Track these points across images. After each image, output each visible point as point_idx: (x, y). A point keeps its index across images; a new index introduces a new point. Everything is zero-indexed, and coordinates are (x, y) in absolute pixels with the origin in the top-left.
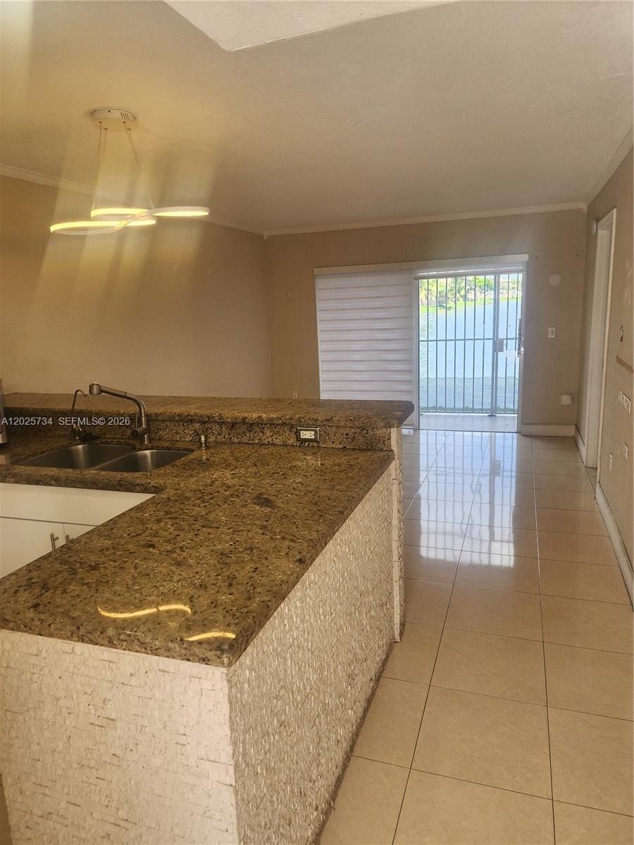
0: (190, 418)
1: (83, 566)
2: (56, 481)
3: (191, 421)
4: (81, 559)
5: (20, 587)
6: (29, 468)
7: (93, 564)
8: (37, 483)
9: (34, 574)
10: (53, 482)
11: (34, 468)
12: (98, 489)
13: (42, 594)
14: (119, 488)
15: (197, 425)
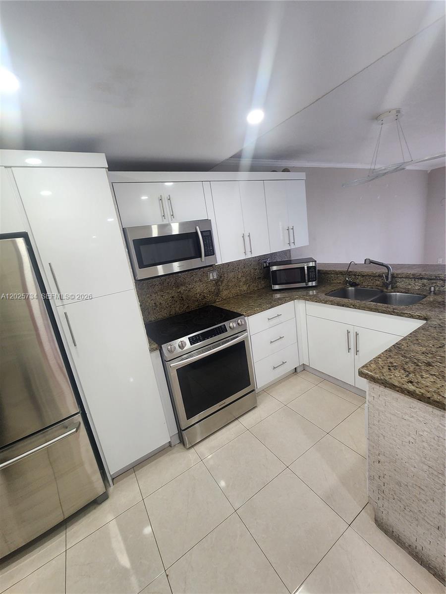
0: (421, 276)
2: (353, 306)
3: (421, 278)
5: (389, 366)
8: (343, 306)
9: (391, 360)
10: (352, 306)
11: (338, 298)
12: (379, 312)
14: (392, 313)
15: (425, 281)
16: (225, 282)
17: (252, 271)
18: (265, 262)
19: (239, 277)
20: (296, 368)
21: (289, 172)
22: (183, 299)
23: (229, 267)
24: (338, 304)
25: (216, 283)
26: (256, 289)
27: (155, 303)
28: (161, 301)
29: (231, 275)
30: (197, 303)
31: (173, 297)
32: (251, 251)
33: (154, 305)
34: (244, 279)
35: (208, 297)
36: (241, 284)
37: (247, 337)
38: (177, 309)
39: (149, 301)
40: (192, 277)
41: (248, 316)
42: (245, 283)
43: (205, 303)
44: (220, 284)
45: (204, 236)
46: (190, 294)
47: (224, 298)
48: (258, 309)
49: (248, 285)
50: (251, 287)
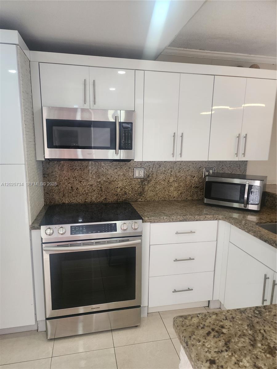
1: (264, 342)
4: (265, 331)
5: (213, 330)
6: (264, 230)
7: (272, 346)
9: (227, 323)
11: (266, 231)
13: (222, 351)
16: (152, 183)
17: (189, 178)
18: (208, 171)
19: (171, 180)
20: (209, 301)
21: (259, 68)
22: (101, 190)
23: (161, 168)
24: (261, 238)
25: (142, 182)
26: (190, 198)
27: (72, 187)
28: (78, 186)
29: (161, 177)
30: (115, 198)
31: (91, 185)
32: (181, 154)
33: (70, 188)
34: (176, 185)
35: (129, 193)
36: (172, 189)
37: (140, 244)
38: (93, 198)
39: (66, 184)
40: (116, 170)
41: (151, 222)
42: (177, 189)
43: (125, 200)
44: (146, 184)
45: (124, 128)
46: (111, 186)
47: (148, 199)
48: (165, 217)
49: (180, 192)
50: (183, 195)
